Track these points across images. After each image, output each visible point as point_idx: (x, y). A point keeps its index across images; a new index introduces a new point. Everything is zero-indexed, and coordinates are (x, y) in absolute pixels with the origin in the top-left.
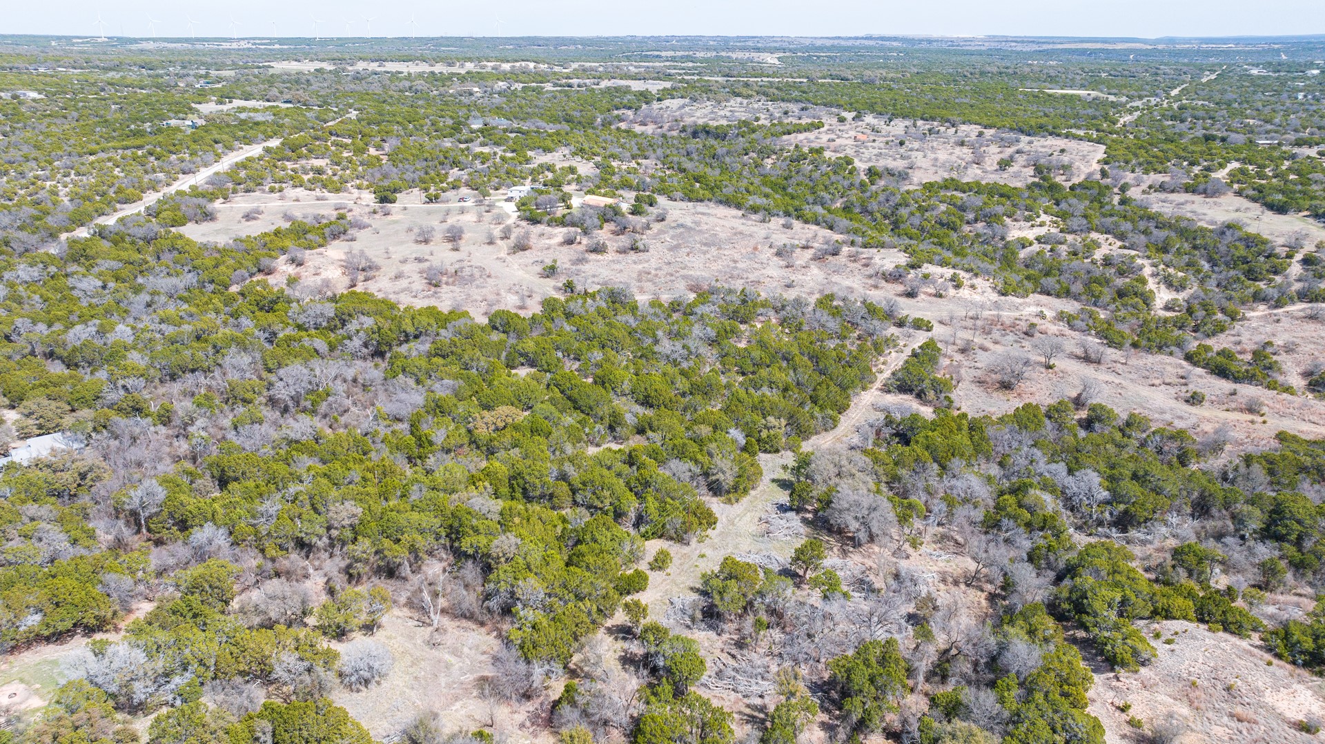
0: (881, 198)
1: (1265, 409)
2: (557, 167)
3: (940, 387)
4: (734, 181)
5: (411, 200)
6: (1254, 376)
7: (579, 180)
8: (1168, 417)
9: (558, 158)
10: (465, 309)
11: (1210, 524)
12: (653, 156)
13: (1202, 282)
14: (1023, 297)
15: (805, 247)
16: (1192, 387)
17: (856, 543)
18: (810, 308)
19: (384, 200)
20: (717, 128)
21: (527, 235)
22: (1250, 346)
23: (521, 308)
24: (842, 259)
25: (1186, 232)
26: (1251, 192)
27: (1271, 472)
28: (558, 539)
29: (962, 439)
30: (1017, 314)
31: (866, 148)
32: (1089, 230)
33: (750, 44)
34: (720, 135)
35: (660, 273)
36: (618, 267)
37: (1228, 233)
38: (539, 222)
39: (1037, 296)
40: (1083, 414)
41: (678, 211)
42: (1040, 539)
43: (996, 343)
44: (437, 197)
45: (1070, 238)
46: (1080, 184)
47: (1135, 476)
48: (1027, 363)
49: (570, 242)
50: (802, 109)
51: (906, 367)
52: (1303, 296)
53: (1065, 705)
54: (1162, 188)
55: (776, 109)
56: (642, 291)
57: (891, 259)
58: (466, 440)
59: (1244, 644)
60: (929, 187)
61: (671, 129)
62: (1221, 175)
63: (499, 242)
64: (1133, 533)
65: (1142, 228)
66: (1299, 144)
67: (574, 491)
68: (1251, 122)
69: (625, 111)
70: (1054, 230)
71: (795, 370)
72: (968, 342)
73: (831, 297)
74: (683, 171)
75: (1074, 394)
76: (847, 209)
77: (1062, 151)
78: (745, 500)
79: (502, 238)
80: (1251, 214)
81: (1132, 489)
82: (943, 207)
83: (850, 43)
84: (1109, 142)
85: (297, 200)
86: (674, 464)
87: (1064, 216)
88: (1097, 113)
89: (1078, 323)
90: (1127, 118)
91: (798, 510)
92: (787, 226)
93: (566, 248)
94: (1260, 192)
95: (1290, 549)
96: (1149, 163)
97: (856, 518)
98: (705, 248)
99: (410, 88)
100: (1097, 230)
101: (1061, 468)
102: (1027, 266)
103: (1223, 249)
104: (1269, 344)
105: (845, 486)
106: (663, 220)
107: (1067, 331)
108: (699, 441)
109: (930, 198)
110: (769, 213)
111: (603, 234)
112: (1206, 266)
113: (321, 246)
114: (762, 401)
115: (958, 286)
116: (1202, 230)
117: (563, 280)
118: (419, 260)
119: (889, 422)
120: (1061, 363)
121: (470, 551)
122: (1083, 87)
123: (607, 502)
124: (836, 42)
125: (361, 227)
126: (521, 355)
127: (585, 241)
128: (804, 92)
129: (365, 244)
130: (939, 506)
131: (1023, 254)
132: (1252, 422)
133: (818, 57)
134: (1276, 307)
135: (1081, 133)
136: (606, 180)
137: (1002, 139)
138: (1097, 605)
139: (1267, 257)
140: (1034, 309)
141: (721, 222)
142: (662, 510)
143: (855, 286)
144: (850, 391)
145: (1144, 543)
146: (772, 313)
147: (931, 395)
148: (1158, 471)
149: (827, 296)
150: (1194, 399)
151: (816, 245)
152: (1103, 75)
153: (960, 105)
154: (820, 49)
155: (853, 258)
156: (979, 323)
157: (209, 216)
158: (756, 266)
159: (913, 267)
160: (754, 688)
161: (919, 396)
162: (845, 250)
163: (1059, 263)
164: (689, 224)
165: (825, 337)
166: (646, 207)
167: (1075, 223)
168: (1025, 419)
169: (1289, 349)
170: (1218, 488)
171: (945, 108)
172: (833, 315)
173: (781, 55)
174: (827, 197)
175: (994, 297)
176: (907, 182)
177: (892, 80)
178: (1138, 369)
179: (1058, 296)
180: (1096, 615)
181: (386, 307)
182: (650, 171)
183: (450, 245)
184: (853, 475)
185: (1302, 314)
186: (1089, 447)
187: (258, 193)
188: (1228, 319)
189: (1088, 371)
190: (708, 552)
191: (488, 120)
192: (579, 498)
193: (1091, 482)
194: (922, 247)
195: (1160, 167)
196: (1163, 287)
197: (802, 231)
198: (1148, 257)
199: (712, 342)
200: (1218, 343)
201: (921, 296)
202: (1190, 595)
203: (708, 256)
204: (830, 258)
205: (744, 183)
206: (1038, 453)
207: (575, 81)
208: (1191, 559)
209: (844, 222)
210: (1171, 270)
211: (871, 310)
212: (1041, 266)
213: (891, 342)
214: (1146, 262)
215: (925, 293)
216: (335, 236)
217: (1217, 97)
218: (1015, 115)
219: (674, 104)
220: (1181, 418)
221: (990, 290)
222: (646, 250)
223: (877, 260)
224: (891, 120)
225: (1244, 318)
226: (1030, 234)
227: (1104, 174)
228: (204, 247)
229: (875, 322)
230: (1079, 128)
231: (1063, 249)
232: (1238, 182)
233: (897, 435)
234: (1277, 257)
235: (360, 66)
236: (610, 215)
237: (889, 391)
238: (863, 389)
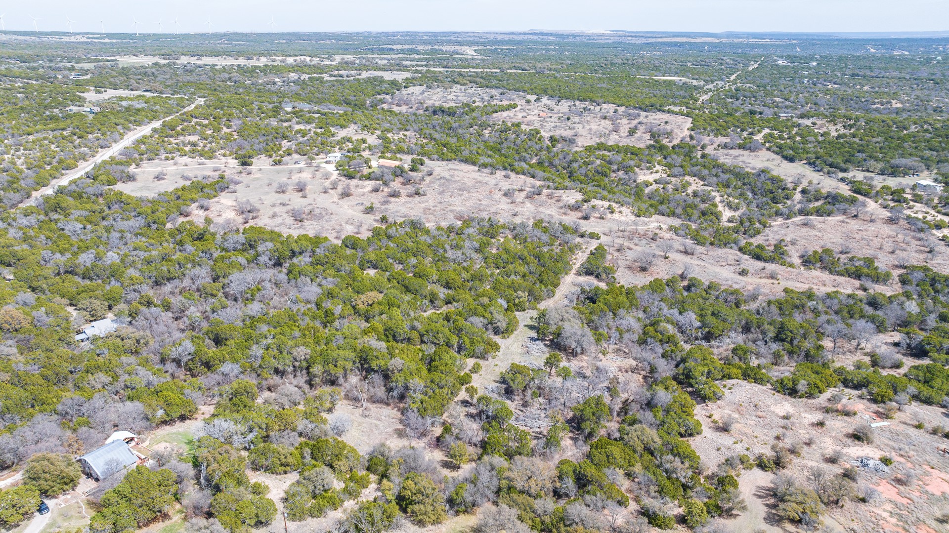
0: (561, 156)
1: (779, 277)
2: (354, 139)
3: (608, 271)
4: (468, 146)
5: (261, 163)
6: (774, 258)
7: (370, 148)
8: (730, 283)
9: (350, 131)
10: (325, 235)
11: (750, 336)
12: (411, 129)
13: (748, 205)
14: (649, 217)
15: (520, 190)
16: (742, 266)
17: (574, 354)
18: (530, 228)
19: (244, 164)
20: (449, 108)
21: (348, 186)
22: (773, 242)
23: (358, 233)
24: (543, 197)
25: (739, 175)
26: (776, 149)
27: (781, 309)
28: (421, 360)
29: (623, 298)
30: (646, 228)
31: (546, 122)
32: (684, 175)
33: (452, 38)
34: (451, 113)
35: (437, 209)
36: (410, 205)
37: (762, 175)
38: (353, 178)
39: (657, 216)
40: (686, 283)
41: (439, 168)
42: (667, 347)
43: (636, 245)
44: (280, 162)
45: (673, 180)
46: (678, 145)
47: (713, 314)
48: (654, 256)
49: (376, 190)
50: (501, 94)
51: (588, 261)
52: (802, 212)
53: (684, 416)
54: (726, 146)
55: (485, 93)
56: (429, 221)
57: (572, 197)
58: (353, 312)
59: (764, 388)
60: (588, 149)
61: (418, 109)
62: (759, 137)
63: (330, 191)
64: (713, 343)
65: (714, 173)
66: (802, 116)
67: (422, 336)
68: (777, 99)
69: (385, 96)
70: (664, 176)
71: (527, 264)
72: (621, 245)
73: (541, 221)
74: (432, 139)
75: (680, 272)
76: (540, 163)
77: (666, 122)
78: (513, 336)
79: (332, 189)
80: (775, 163)
81: (710, 319)
82: (598, 162)
83: (520, 38)
84: (694, 116)
85: (186, 165)
86: (473, 319)
87: (669, 166)
88: (686, 94)
89: (681, 232)
90: (704, 97)
91: (542, 340)
92: (507, 177)
93: (374, 194)
94: (781, 148)
95: (787, 346)
96: (718, 130)
97: (575, 341)
98: (460, 192)
99: (230, 79)
100: (689, 175)
101: (675, 312)
102: (650, 198)
103: (759, 185)
104: (783, 240)
105: (566, 325)
106: (431, 175)
107: (675, 237)
108: (483, 306)
109: (590, 156)
110: (494, 168)
111: (396, 184)
112: (750, 195)
113: (215, 196)
114: (513, 283)
115: (612, 212)
116: (748, 173)
117: (379, 216)
118: (283, 205)
119: (583, 291)
120: (672, 255)
121: (376, 368)
122: (676, 74)
123: (442, 340)
124: (511, 37)
125: (237, 183)
126: (368, 262)
127: (386, 189)
128: (500, 81)
129: (244, 194)
130: (614, 334)
131: (647, 191)
132: (773, 284)
134: (788, 219)
135: (677, 109)
136: (387, 148)
137: (629, 115)
138: (697, 374)
139: (783, 190)
140: (655, 225)
141: (467, 175)
142: (472, 343)
143: (553, 213)
144: (560, 276)
145: (718, 347)
146: (508, 232)
147: (604, 276)
148: (724, 310)
149: (539, 221)
150: (743, 273)
151: (527, 189)
152: (689, 64)
153: (600, 89)
154: (502, 42)
155: (550, 196)
156: (626, 234)
157: (131, 178)
158: (493, 203)
159: (585, 201)
160: (535, 424)
161: (597, 277)
162: (545, 191)
163: (668, 196)
164: (448, 177)
165: (541, 245)
166: (419, 166)
167: (676, 170)
168: (655, 287)
169: (793, 243)
170: (754, 318)
171: (592, 92)
172: (544, 232)
174: (528, 156)
175: (633, 218)
176: (574, 145)
177: (555, 70)
178: (714, 257)
179: (668, 216)
180: (696, 378)
181: (274, 236)
182: (414, 141)
183: (300, 194)
184: (569, 320)
185: (800, 223)
186: (689, 300)
187: (157, 161)
188: (762, 227)
189: (687, 259)
190: (500, 363)
191: (296, 104)
192: (425, 339)
193: (691, 318)
194: (590, 188)
195: (724, 133)
196: (727, 208)
197: (517, 180)
198: (718, 191)
199: (478, 251)
200: (756, 241)
201: (592, 219)
202: (740, 368)
203: (463, 197)
204: (536, 197)
205: (474, 148)
206: (663, 304)
207: (342, 72)
208: (741, 352)
209: (541, 174)
210: (731, 199)
211: (566, 228)
212: (658, 198)
213: (578, 246)
214: (717, 194)
215: (594, 217)
216: (222, 190)
217: (758, 82)
218: (635, 96)
219: (416, 90)
220: (736, 283)
221: (630, 214)
222: (425, 195)
223: (564, 197)
224: (559, 102)
225: (770, 226)
226: (651, 178)
227: (691, 137)
228: (140, 200)
229: (569, 236)
230: (675, 105)
231: (670, 187)
232: (769, 142)
233: (588, 298)
234: (788, 189)
235: (184, 60)
236: (398, 172)
237: (580, 275)
238: (566, 274)
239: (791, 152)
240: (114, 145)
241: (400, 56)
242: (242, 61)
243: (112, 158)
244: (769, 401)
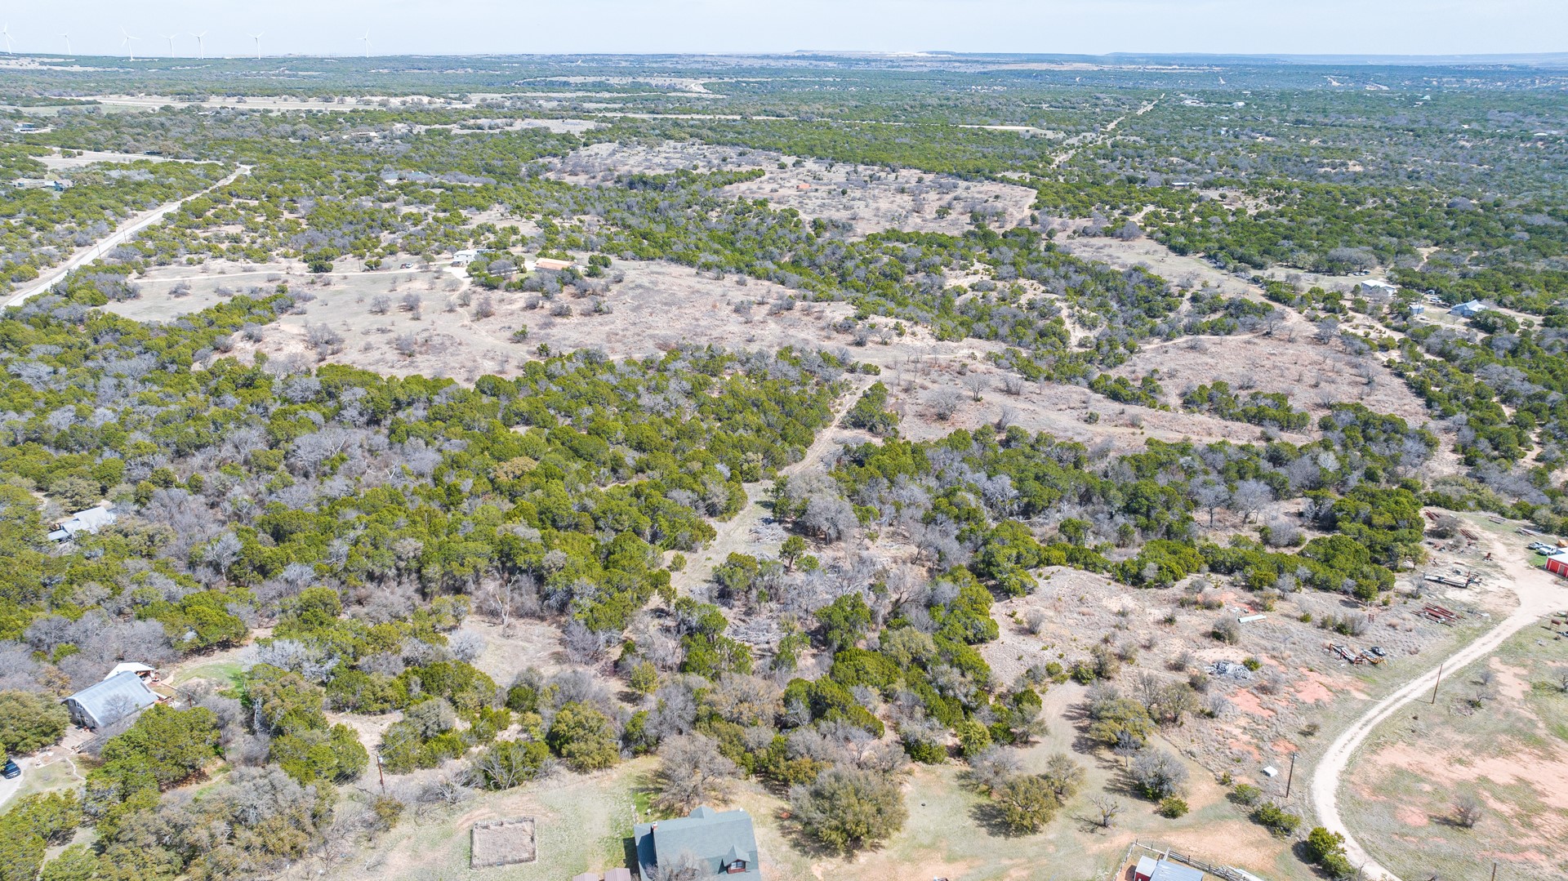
0: (828, 251)
1: (1144, 423)
2: (498, 227)
3: (887, 421)
4: (682, 238)
5: (347, 268)
6: (1139, 397)
7: (524, 242)
8: (1070, 434)
9: (494, 216)
10: (447, 377)
11: (1090, 508)
12: (593, 211)
13: (1110, 320)
14: (957, 341)
15: (761, 303)
16: (1091, 410)
17: (828, 541)
18: (772, 360)
19: (318, 269)
20: (654, 178)
21: (487, 301)
22: (1141, 374)
23: (501, 372)
24: (796, 313)
25: (1100, 275)
26: (1161, 235)
27: (1138, 468)
28: (593, 553)
29: (907, 460)
30: (952, 357)
31: (809, 197)
32: (1017, 277)
33: (668, 64)
34: (658, 185)
35: (628, 333)
36: (585, 329)
37: (1134, 275)
38: (496, 288)
39: (970, 339)
40: (1003, 436)
41: (634, 271)
42: (965, 526)
43: (934, 382)
44: (377, 264)
45: (1000, 284)
46: (1011, 232)
47: (1037, 478)
48: (959, 397)
49: (532, 306)
50: (740, 155)
51: (859, 407)
52: (1190, 330)
53: (973, 614)
54: (1085, 233)
55: (713, 153)
56: (613, 351)
57: (840, 311)
58: (490, 488)
59: (1098, 576)
60: (872, 239)
61: (604, 179)
62: (1137, 218)
63: (459, 309)
64: (1035, 519)
65: (1062, 273)
66: (1207, 185)
67: (596, 519)
68: (1175, 160)
69: (551, 159)
70: (986, 278)
71: (765, 413)
72: (910, 383)
73: (790, 349)
74: (626, 227)
75: (996, 421)
76: (795, 263)
77: (997, 197)
78: (736, 518)
79: (461, 306)
80: (1158, 256)
81: (1033, 486)
82: (886, 259)
83: (780, 64)
84: (1040, 186)
85: (222, 272)
86: (675, 494)
87: (995, 263)
88: (1034, 153)
89: (1004, 362)
90: (1062, 158)
91: (780, 522)
92: (741, 283)
93: (529, 313)
94: (1168, 235)
95: (1142, 519)
96: (1075, 207)
97: (827, 519)
98: (666, 308)
99: (294, 133)
100: (1024, 277)
101: (982, 476)
102: (962, 313)
103: (1129, 289)
104: (1155, 371)
105: (816, 498)
106: (620, 281)
107: (994, 369)
108: (693, 474)
109: (873, 250)
110: (721, 270)
111: (564, 297)
112: (1114, 305)
113: (271, 320)
114: (741, 440)
115: (900, 334)
116: (1114, 273)
117: (535, 346)
118: (382, 331)
119: (847, 451)
120: (987, 396)
121: (524, 567)
122: (1022, 122)
124: (765, 62)
125: (306, 299)
126: (517, 415)
127: (548, 305)
128: (740, 133)
129: (316, 316)
130: (889, 510)
131: (958, 302)
132: (1133, 434)
133: (748, 83)
134: (1167, 340)
135: (1015, 176)
136: (552, 240)
137: (941, 186)
138: (1001, 559)
139: (1163, 296)
140: (966, 352)
141: (679, 281)
142: (673, 527)
143: (810, 338)
144: (813, 429)
145: (1042, 524)
146: (738, 366)
147: (881, 428)
148: (1053, 472)
149: (787, 348)
150: (1091, 419)
151: (771, 301)
152: (1044, 106)
153: (899, 145)
154: (750, 71)
155: (807, 312)
156: (919, 366)
157: (130, 294)
158: (717, 323)
159: (860, 318)
160: (762, 638)
161: (871, 430)
162: (798, 304)
163: (989, 309)
164: (647, 284)
165: (787, 384)
166: (602, 268)
167: (1005, 270)
168: (957, 442)
169: (1172, 375)
170: (1098, 481)
171: (886, 150)
172: (793, 365)
173: (707, 80)
174: (776, 251)
175: (933, 342)
176: (851, 234)
177: (830, 116)
178: (1050, 397)
179: (988, 339)
180: (999, 565)
181: (367, 379)
182: (596, 229)
183: (410, 315)
184: (820, 490)
185: (1185, 345)
186: (1005, 459)
187: (174, 266)
188: (1127, 352)
189: (1009, 401)
190: (713, 556)
191: (404, 173)
192: (601, 524)
193: (1005, 484)
194: (868, 299)
195: (1084, 211)
196: (1078, 326)
197: (757, 288)
198: (1066, 300)
199: (689, 395)
200: (1116, 373)
201: (869, 345)
202: (1064, 549)
203: (670, 315)
204: (785, 313)
205: (692, 240)
206: (965, 466)
207: (485, 122)
208: (1072, 530)
209: (794, 277)
210: (1085, 312)
211: (826, 359)
212: (974, 312)
213: (845, 386)
214: (1063, 305)
215: (872, 341)
216: (283, 310)
218: (952, 156)
219: (603, 149)
220: (1080, 434)
221: (928, 336)
222: (609, 312)
223: (828, 313)
224: (831, 166)
225: (1140, 351)
226: (965, 283)
227: (1034, 220)
228: (147, 327)
229: (831, 369)
230: (1014, 171)
231: (993, 295)
232: (1151, 225)
233: (855, 461)
234: (1171, 295)
235: (215, 102)
236: (568, 278)
237: (846, 428)
238: (825, 427)
239: (1182, 240)
240: (100, 241)
241: (580, 94)
242: (314, 105)
243: (98, 263)
244: (1101, 593)
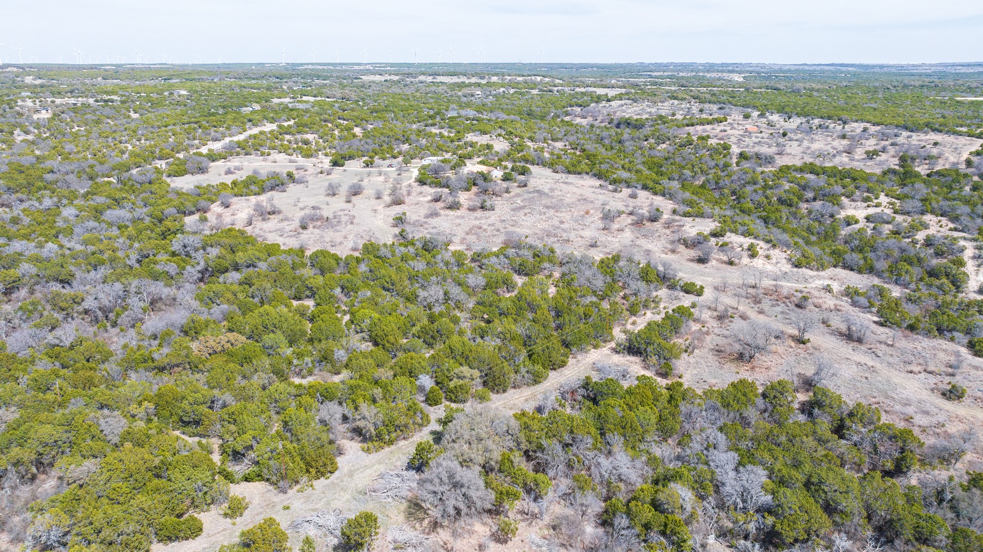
5: (354, 166)
9: (486, 139)
14: (818, 270)
15: (631, 214)
16: (957, 379)
19: (335, 164)
20: (637, 120)
24: (657, 225)
30: (800, 286)
32: (925, 212)
35: (490, 228)
36: (459, 221)
43: (760, 312)
44: (373, 163)
45: (900, 218)
48: (778, 335)
49: (437, 200)
50: (719, 108)
55: (697, 108)
57: (701, 227)
60: (785, 169)
63: (385, 197)
70: (888, 211)
72: (732, 309)
75: (809, 373)
77: (936, 145)
87: (905, 198)
89: (863, 300)
92: (632, 196)
93: (429, 205)
98: (544, 210)
100: (933, 213)
107: (845, 306)
109: (780, 178)
111: (468, 195)
115: (751, 255)
131: (844, 232)
135: (965, 130)
137: (883, 134)
140: (823, 282)
144: (575, 349)
147: (653, 359)
150: (953, 394)
155: (668, 225)
156: (755, 292)
157: (203, 171)
158: (577, 227)
159: (715, 235)
161: (645, 359)
162: (665, 217)
163: (876, 241)
164: (545, 190)
166: (518, 176)
167: (913, 205)
174: (689, 174)
175: (787, 268)
176: (768, 165)
178: (903, 352)
183: (347, 199)
187: (251, 156)
189: (843, 349)
197: (643, 200)
201: (711, 263)
203: (542, 217)
204: (648, 224)
212: (855, 242)
213: (653, 303)
214: (971, 244)
215: (717, 260)
220: (927, 413)
221: (784, 261)
222: (492, 209)
223: (687, 228)
224: (789, 118)
226: (862, 213)
227: (969, 164)
231: (887, 229)
237: (617, 352)
238: (595, 347)
